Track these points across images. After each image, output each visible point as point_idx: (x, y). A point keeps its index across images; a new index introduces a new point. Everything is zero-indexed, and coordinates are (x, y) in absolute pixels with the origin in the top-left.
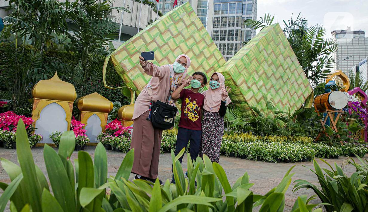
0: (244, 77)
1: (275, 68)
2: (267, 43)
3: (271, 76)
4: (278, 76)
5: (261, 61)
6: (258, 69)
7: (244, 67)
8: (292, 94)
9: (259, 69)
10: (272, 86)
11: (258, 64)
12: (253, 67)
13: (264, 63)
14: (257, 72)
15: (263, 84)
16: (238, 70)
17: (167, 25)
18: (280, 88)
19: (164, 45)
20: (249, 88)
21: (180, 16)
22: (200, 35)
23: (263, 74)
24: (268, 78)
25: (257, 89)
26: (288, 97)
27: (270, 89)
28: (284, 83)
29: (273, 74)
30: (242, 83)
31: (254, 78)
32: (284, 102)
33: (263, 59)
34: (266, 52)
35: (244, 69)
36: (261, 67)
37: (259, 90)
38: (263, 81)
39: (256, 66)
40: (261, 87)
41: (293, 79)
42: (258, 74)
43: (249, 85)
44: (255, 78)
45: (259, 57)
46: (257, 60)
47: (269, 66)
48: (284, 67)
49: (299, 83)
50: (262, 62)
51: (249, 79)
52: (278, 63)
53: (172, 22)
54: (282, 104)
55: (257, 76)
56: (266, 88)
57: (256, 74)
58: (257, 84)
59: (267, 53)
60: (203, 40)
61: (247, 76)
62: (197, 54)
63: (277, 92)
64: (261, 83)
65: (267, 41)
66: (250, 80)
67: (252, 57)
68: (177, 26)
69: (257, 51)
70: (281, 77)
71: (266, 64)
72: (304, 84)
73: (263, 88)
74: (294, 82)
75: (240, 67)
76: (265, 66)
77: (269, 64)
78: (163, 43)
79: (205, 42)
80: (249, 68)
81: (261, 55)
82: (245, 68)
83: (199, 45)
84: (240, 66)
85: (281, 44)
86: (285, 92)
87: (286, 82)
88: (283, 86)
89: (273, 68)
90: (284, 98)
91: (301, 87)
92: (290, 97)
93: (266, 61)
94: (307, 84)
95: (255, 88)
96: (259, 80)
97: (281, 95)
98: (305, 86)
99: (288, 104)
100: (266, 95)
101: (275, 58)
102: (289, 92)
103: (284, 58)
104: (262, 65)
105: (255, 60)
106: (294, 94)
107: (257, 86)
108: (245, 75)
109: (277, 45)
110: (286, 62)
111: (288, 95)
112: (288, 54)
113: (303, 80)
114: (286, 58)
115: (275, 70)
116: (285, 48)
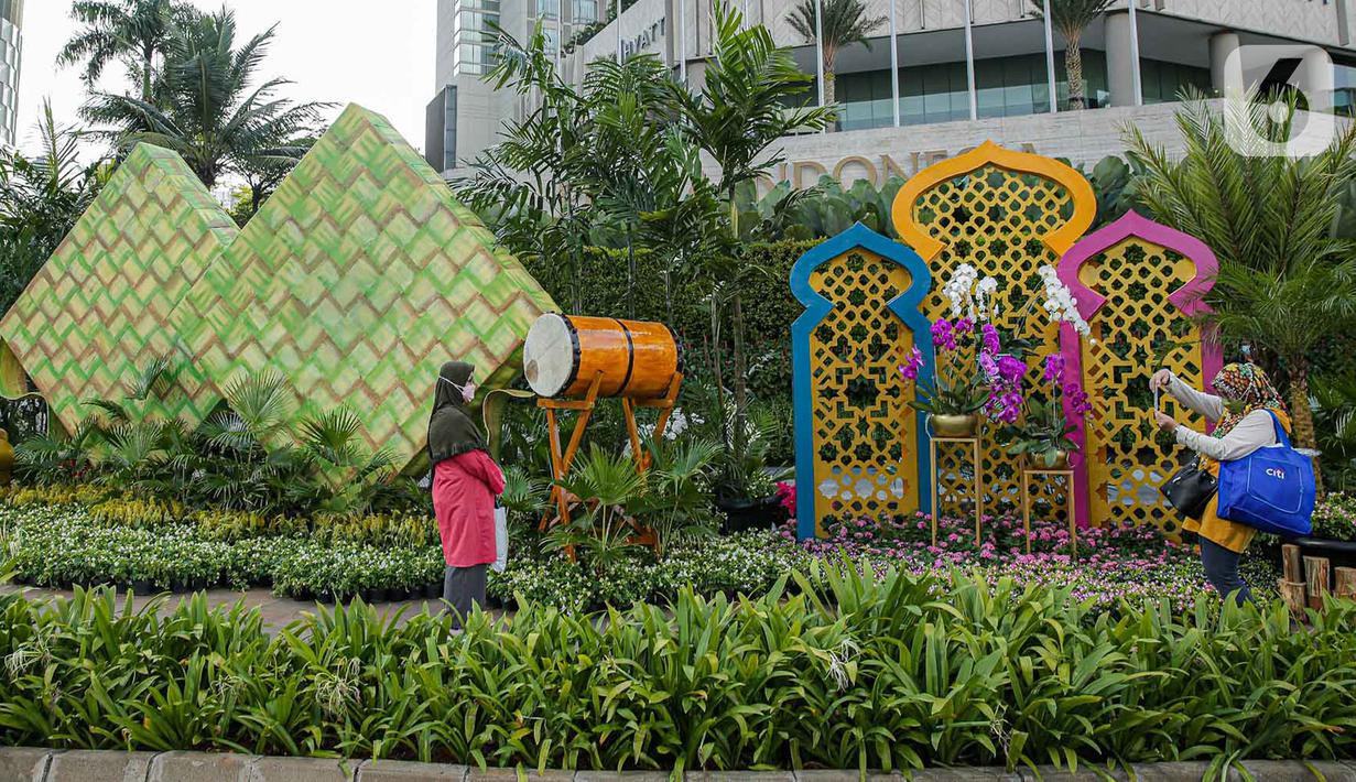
0: (214, 327)
1: (334, 271)
2: (299, 192)
3: (321, 299)
4: (345, 294)
5: (276, 261)
6: (263, 291)
7: (212, 297)
8: (417, 353)
9: (269, 291)
10: (325, 337)
11: (264, 275)
12: (248, 289)
13: (287, 264)
14: (260, 302)
15: (285, 335)
16: (196, 310)
17: (93, 224)
18: (359, 338)
19: (88, 277)
20: (231, 357)
21: (121, 192)
22: (170, 224)
23: (282, 303)
24: (303, 310)
25: (262, 356)
26: (397, 366)
27: (314, 348)
28: (379, 315)
29: (327, 294)
30: (208, 347)
31: (248, 323)
32: (379, 387)
33: (284, 249)
34: (297, 224)
35: (214, 302)
36: (276, 282)
37: (268, 357)
38: (286, 325)
39: (258, 282)
40: (277, 346)
41: (424, 291)
42: (264, 307)
43: (232, 349)
44: (255, 321)
45: (266, 251)
46: (262, 262)
47: (309, 269)
48: (378, 254)
49: (456, 300)
50: (282, 262)
51: (231, 330)
52: (349, 247)
53: (103, 214)
54: (371, 394)
55: (262, 314)
56: (296, 348)
57: (256, 310)
58: (261, 342)
59: (301, 230)
60: (181, 233)
61: (225, 320)
62: (165, 280)
63: (343, 354)
64: (279, 332)
65: (300, 186)
66: (235, 331)
67: (242, 259)
68: (115, 218)
69: (260, 234)
70: (364, 298)
71: (297, 264)
72: (485, 301)
73: (287, 349)
74: (428, 304)
75: (201, 301)
76: (294, 273)
77: (308, 262)
78: (86, 273)
79: (188, 239)
80: (232, 294)
81: (276, 239)
82: (219, 298)
83: (169, 253)
84: (201, 295)
85: (363, 175)
86: (384, 348)
87: (389, 308)
88: (374, 330)
89: (327, 271)
90: (376, 372)
91: (471, 317)
92: (407, 364)
93: (298, 256)
94: (506, 295)
95: (252, 355)
96: (270, 327)
97: (364, 362)
98: (492, 308)
99: (400, 392)
100: (299, 370)
101: (335, 234)
102: (407, 349)
103: (375, 222)
104: (281, 272)
105: (254, 265)
106: (429, 348)
107: (260, 346)
108: (217, 320)
109: (344, 187)
110: (384, 239)
111: (401, 355)
112: (395, 201)
113: (478, 284)
114: (387, 222)
115: (333, 278)
116: (381, 185)
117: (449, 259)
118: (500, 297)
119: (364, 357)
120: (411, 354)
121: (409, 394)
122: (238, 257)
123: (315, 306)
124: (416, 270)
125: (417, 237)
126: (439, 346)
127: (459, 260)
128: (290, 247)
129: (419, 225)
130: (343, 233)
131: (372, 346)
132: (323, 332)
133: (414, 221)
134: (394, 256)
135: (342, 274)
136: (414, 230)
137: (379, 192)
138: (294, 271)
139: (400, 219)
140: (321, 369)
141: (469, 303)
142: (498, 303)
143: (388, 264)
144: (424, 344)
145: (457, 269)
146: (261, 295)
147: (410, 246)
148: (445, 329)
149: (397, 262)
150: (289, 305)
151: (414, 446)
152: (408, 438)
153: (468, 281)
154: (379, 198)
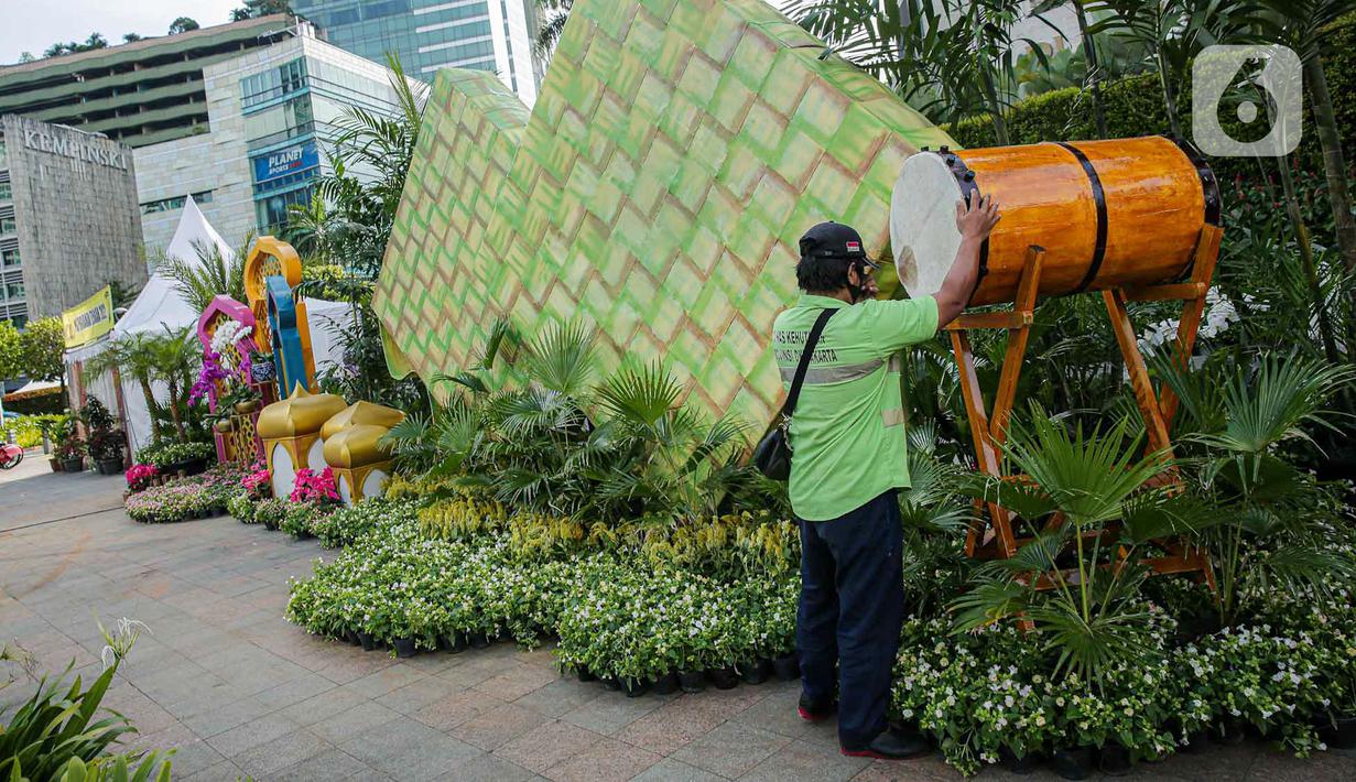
0: (517, 273)
1: (628, 165)
3: (619, 211)
4: (644, 197)
5: (563, 169)
6: (555, 213)
7: (508, 234)
8: (751, 263)
10: (634, 263)
11: (553, 191)
12: (540, 213)
13: (575, 170)
14: (555, 228)
15: (590, 268)
17: (420, 176)
18: (674, 256)
19: (426, 236)
20: (538, 308)
22: (481, 155)
23: (579, 224)
25: (570, 300)
26: (728, 289)
27: (624, 279)
28: (692, 217)
29: (625, 201)
30: (514, 299)
31: (550, 261)
32: (710, 323)
33: (567, 151)
34: (575, 112)
35: (511, 240)
36: (568, 197)
37: (576, 301)
38: (587, 255)
39: (548, 201)
40: (583, 284)
41: (745, 167)
42: (560, 235)
43: (538, 296)
44: (554, 255)
46: (548, 175)
47: (600, 170)
48: (676, 127)
49: (791, 171)
50: (569, 169)
51: (533, 271)
52: (639, 125)
53: (425, 162)
54: (701, 335)
55: (560, 245)
56: (603, 283)
57: (554, 240)
58: (565, 281)
59: (582, 118)
61: (525, 260)
63: (658, 282)
64: (580, 266)
66: (537, 273)
67: (527, 177)
68: (435, 163)
69: (540, 138)
70: (669, 195)
71: (585, 168)
72: (835, 163)
73: (594, 285)
74: (753, 185)
75: (499, 239)
76: (583, 181)
77: (597, 161)
80: (526, 225)
81: (558, 140)
82: (514, 233)
84: (498, 232)
85: (638, 18)
86: (706, 264)
87: (703, 202)
88: (689, 240)
89: (619, 168)
90: (703, 300)
91: (817, 194)
92: (738, 281)
93: (582, 155)
94: (864, 145)
95: (559, 302)
96: (571, 260)
97: (685, 290)
98: (846, 171)
99: (738, 327)
100: (611, 314)
101: (620, 113)
102: (734, 257)
103: (664, 82)
104: (571, 182)
105: (541, 181)
106: (766, 256)
107: (565, 287)
108: (515, 260)
109: (618, 43)
110: (679, 101)
111: (729, 270)
112: (684, 40)
113: (817, 135)
114: (679, 74)
115: (628, 175)
116: (663, 24)
117: (770, 107)
118: (856, 150)
119: (684, 282)
120: (742, 266)
121: (750, 327)
122: (524, 173)
123: (614, 220)
124: (728, 136)
125: (721, 86)
126: (779, 248)
127: (783, 106)
128: (574, 147)
129: (720, 67)
130: (628, 109)
131: (690, 263)
132: (630, 254)
133: (712, 62)
134: (696, 123)
135: (637, 166)
136: (715, 75)
137: (661, 35)
138: (584, 177)
139: (696, 66)
140: (636, 308)
141: (812, 169)
142: (852, 160)
143: (691, 137)
144: (758, 248)
145: (785, 120)
146: (554, 219)
147: (715, 102)
148: (781, 220)
149: (702, 132)
150: (587, 226)
151: (769, 406)
152: (759, 396)
153: (803, 135)
154: (664, 44)
